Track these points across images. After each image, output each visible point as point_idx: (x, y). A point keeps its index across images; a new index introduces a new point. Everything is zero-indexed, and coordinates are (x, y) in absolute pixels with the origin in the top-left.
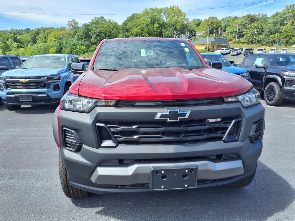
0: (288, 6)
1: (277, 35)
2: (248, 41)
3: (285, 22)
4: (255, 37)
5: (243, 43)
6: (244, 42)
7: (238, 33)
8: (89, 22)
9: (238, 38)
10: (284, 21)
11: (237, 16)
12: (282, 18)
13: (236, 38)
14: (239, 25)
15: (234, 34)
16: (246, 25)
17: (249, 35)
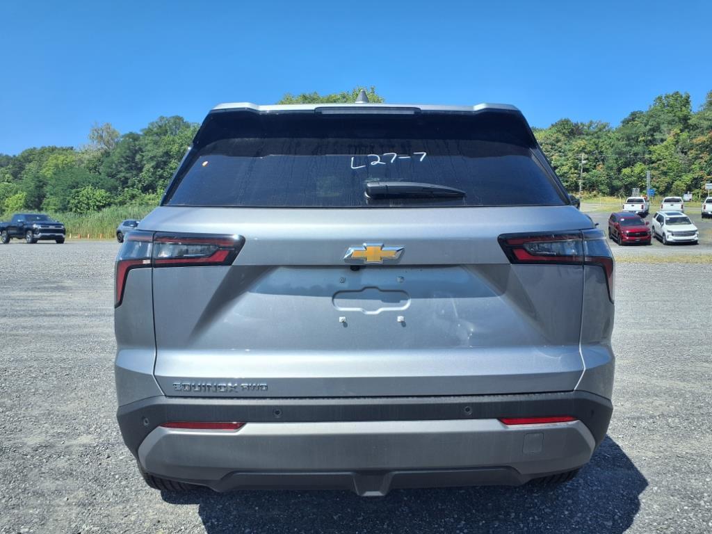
0: (660, 98)
1: (638, 168)
3: (658, 136)
4: (584, 175)
8: (142, 130)
10: (655, 134)
12: (648, 127)
16: (559, 144)
17: (565, 169)
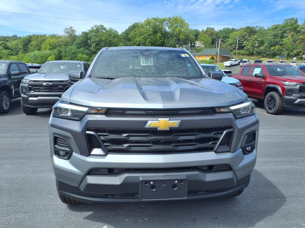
0: (287, 20)
1: (277, 47)
2: (249, 53)
3: (285, 35)
4: (256, 49)
5: (243, 55)
6: (245, 53)
7: (238, 45)
8: (88, 30)
9: (239, 49)
10: (284, 34)
11: (235, 28)
12: (282, 31)
13: (236, 50)
14: (239, 36)
15: (233, 46)
16: (246, 37)
17: (249, 47)
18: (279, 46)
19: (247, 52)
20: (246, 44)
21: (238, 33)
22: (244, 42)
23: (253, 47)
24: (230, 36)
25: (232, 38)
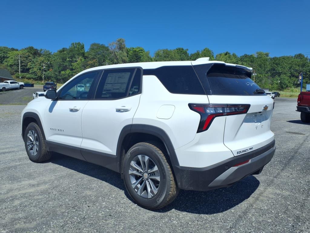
2: (36, 77)
6: (30, 77)
7: (21, 66)
9: (22, 72)
11: (15, 48)
13: (18, 72)
14: (21, 57)
15: (15, 67)
18: (70, 71)
19: (33, 76)
20: (31, 67)
21: (20, 53)
22: (29, 64)
23: (40, 70)
24: (9, 55)
25: (12, 58)
